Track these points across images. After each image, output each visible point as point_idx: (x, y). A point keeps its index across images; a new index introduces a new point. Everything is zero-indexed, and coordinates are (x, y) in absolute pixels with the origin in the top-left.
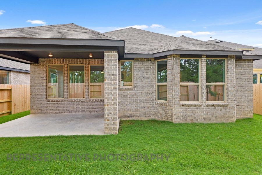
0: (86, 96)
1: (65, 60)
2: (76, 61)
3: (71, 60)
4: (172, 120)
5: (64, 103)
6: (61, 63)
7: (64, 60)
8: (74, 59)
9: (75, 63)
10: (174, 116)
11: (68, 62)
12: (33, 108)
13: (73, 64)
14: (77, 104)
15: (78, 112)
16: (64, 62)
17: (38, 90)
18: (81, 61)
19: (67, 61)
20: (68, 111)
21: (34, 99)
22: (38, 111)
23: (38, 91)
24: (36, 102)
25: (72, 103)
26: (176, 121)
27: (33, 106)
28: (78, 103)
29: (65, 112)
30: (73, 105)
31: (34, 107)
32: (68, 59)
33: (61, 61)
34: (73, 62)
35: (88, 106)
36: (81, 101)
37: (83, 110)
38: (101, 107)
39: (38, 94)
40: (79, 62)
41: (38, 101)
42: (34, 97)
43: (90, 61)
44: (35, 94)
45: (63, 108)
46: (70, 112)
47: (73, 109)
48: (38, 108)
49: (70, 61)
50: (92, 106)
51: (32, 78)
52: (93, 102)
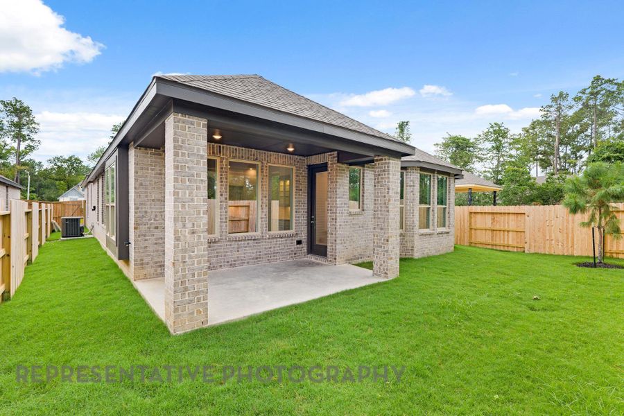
0: (262, 227)
1: (223, 147)
2: (245, 153)
3: (236, 149)
4: (412, 255)
5: (221, 246)
6: (213, 153)
7: (220, 147)
8: (241, 148)
9: (242, 157)
10: (415, 250)
11: (230, 152)
12: (142, 264)
13: (239, 158)
14: (246, 247)
15: (248, 263)
16: (220, 152)
17: (156, 216)
18: (254, 155)
19: (227, 150)
20: (228, 262)
21: (146, 240)
22: (156, 271)
23: (157, 219)
24: (151, 249)
25: (235, 245)
26: (417, 255)
27: (142, 260)
28: (248, 244)
29: (221, 266)
30: (238, 248)
31: (146, 260)
32: (228, 146)
33: (213, 148)
34: (239, 153)
35: (265, 248)
36: (254, 240)
37: (257, 258)
38: (288, 249)
39: (157, 228)
40: (251, 155)
41: (156, 244)
42: (145, 236)
43: (270, 155)
44: (149, 228)
45: (217, 256)
46: (231, 265)
47: (238, 257)
48: (156, 263)
49: (233, 152)
50: (272, 249)
51: (141, 184)
52: (275, 240)
